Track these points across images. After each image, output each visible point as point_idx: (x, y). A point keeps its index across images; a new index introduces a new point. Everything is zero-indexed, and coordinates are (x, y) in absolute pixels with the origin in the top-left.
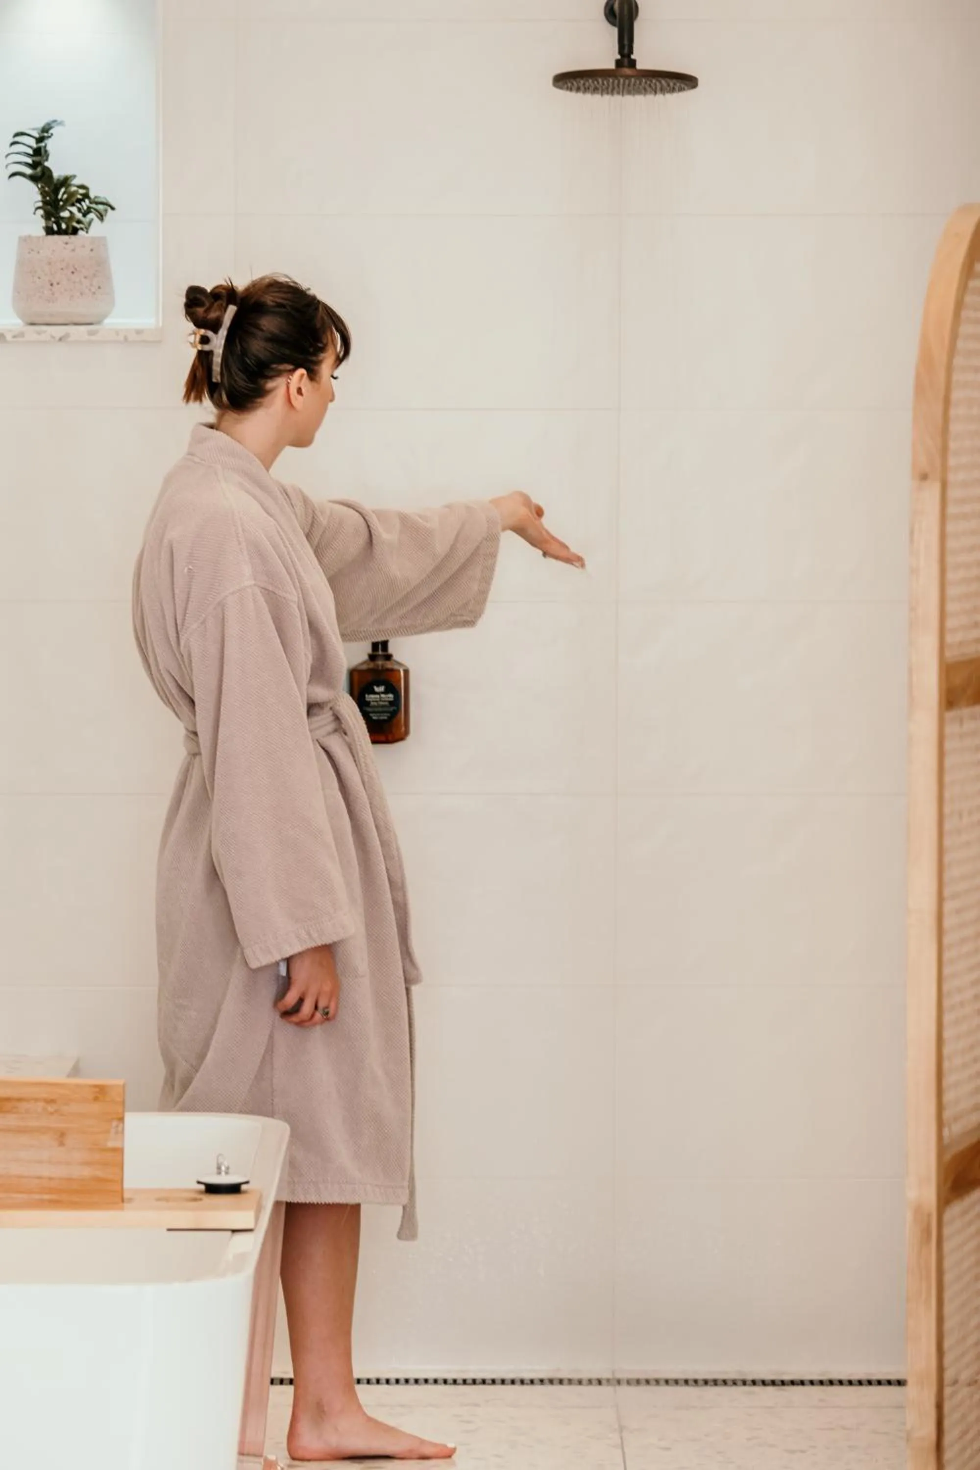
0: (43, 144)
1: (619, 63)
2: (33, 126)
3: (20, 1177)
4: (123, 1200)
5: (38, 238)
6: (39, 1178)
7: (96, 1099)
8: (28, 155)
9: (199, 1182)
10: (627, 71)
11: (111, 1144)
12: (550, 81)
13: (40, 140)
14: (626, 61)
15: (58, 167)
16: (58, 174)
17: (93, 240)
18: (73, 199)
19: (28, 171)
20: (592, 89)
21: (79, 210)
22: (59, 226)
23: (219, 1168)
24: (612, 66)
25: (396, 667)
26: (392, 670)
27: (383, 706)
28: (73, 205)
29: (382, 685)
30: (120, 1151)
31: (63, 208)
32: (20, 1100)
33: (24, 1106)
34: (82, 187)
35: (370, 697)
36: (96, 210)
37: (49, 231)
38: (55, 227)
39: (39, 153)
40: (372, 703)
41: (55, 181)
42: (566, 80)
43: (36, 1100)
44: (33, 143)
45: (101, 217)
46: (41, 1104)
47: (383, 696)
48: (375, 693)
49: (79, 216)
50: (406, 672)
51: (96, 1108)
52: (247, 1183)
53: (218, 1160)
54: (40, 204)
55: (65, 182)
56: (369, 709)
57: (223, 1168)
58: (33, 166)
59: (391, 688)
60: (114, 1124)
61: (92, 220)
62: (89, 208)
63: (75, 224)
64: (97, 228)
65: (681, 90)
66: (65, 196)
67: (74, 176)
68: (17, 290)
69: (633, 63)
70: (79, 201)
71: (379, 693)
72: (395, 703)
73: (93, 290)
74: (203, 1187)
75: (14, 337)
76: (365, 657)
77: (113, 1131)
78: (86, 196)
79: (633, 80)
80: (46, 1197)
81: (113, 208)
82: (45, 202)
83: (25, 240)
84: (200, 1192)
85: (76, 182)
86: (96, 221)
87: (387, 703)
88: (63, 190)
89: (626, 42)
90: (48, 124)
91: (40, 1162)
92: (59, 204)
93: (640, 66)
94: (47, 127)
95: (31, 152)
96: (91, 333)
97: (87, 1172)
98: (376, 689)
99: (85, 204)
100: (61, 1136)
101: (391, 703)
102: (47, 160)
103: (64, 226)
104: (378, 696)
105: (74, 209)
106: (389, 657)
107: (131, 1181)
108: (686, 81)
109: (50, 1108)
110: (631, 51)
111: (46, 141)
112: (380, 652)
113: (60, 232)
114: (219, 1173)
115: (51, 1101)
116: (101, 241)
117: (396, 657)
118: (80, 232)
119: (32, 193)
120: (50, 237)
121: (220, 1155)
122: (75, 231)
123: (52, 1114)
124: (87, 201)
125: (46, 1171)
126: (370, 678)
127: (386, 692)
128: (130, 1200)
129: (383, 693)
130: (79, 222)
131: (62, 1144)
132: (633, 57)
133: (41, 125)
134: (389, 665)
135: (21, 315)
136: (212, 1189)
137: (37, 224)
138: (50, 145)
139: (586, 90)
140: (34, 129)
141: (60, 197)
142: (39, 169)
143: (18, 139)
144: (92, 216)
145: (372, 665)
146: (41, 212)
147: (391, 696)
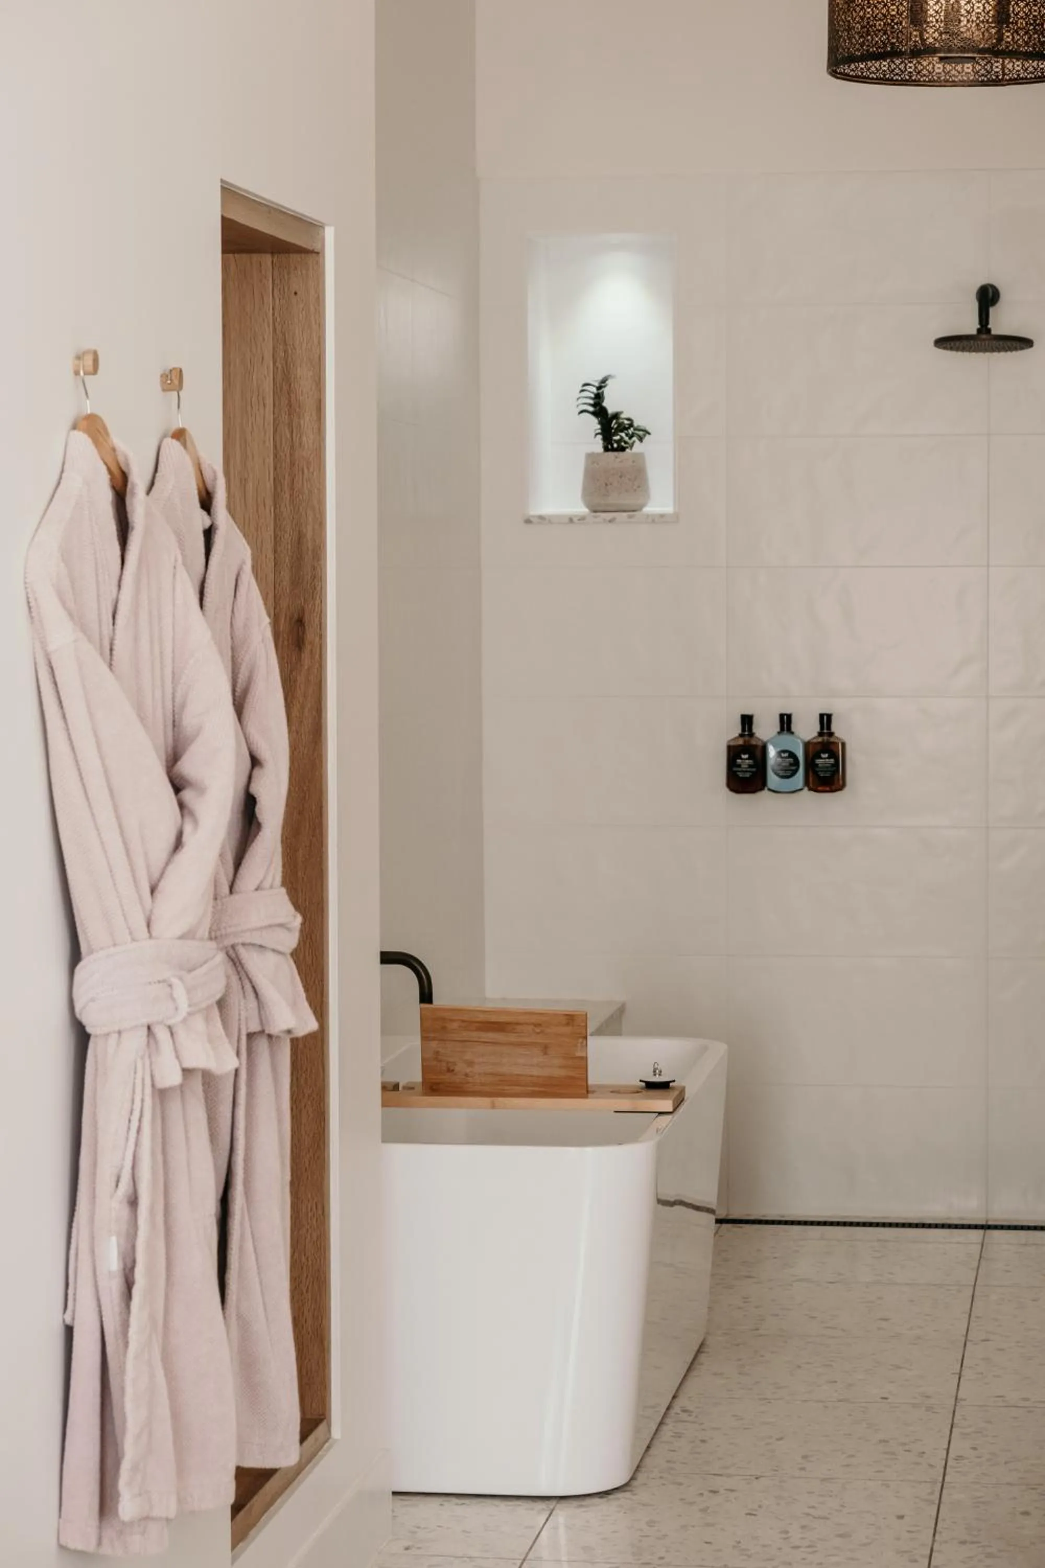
0: (600, 391)
1: (979, 331)
2: (595, 379)
3: (518, 1075)
4: (588, 1092)
5: (598, 454)
6: (532, 1076)
7: (568, 1024)
8: (591, 398)
9: (641, 1081)
10: (984, 336)
11: (579, 1054)
12: (932, 344)
13: (599, 388)
14: (984, 329)
15: (611, 405)
16: (611, 411)
17: (636, 454)
18: (622, 428)
19: (591, 409)
20: (961, 348)
21: (627, 435)
22: (612, 446)
23: (655, 1071)
24: (974, 332)
25: (836, 741)
26: (834, 743)
27: (827, 767)
28: (622, 431)
29: (826, 753)
30: (585, 1059)
31: (616, 434)
32: (518, 1024)
33: (519, 1028)
34: (628, 419)
35: (818, 761)
36: (637, 434)
37: (606, 449)
38: (610, 447)
39: (599, 397)
40: (820, 765)
41: (609, 416)
42: (944, 342)
43: (527, 1024)
44: (594, 390)
45: (641, 439)
46: (532, 1027)
47: (827, 760)
48: (822, 758)
49: (626, 439)
50: (843, 745)
51: (567, 1030)
52: (674, 1081)
53: (654, 1066)
54: (600, 431)
55: (616, 416)
56: (817, 769)
57: (657, 1071)
58: (594, 405)
59: (833, 755)
60: (580, 1040)
61: (634, 442)
62: (633, 433)
63: (623, 444)
64: (638, 447)
65: (1022, 349)
66: (616, 426)
67: (621, 413)
68: (585, 489)
69: (989, 331)
70: (627, 429)
71: (825, 758)
72: (836, 764)
73: (635, 487)
74: (643, 1084)
75: (579, 520)
76: (815, 734)
77: (579, 1045)
78: (631, 425)
79: (987, 342)
80: (536, 1089)
81: (649, 433)
82: (602, 429)
83: (591, 457)
84: (642, 1088)
85: (623, 416)
86: (637, 442)
87: (829, 765)
88: (614, 421)
89: (984, 316)
90: (605, 377)
91: (532, 1065)
92: (611, 431)
93: (993, 332)
94: (605, 379)
95: (593, 396)
96: (630, 517)
97: (562, 1073)
98: (823, 756)
99: (631, 431)
100: (545, 1049)
101: (833, 765)
102: (603, 401)
103: (615, 445)
104: (823, 760)
105: (623, 434)
106: (831, 734)
107: (594, 1078)
108: (1024, 343)
109: (538, 1030)
110: (987, 323)
111: (603, 389)
112: (825, 731)
113: (613, 450)
114: (655, 1075)
115: (539, 1025)
116: (641, 456)
117: (837, 734)
118: (628, 450)
119: (594, 424)
120: (607, 454)
121: (655, 1063)
122: (623, 449)
123: (538, 1033)
124: (632, 429)
125: (535, 1072)
126: (819, 748)
127: (829, 758)
128: (593, 1092)
129: (827, 758)
130: (626, 443)
131: (545, 1054)
132: (989, 326)
133: (600, 378)
134: (832, 740)
135: (588, 506)
136: (650, 1086)
137: (597, 445)
138: (606, 391)
139: (957, 349)
140: (596, 381)
141: (612, 425)
142: (598, 408)
143: (586, 388)
144: (635, 439)
145: (820, 739)
146: (600, 437)
147: (832, 761)
